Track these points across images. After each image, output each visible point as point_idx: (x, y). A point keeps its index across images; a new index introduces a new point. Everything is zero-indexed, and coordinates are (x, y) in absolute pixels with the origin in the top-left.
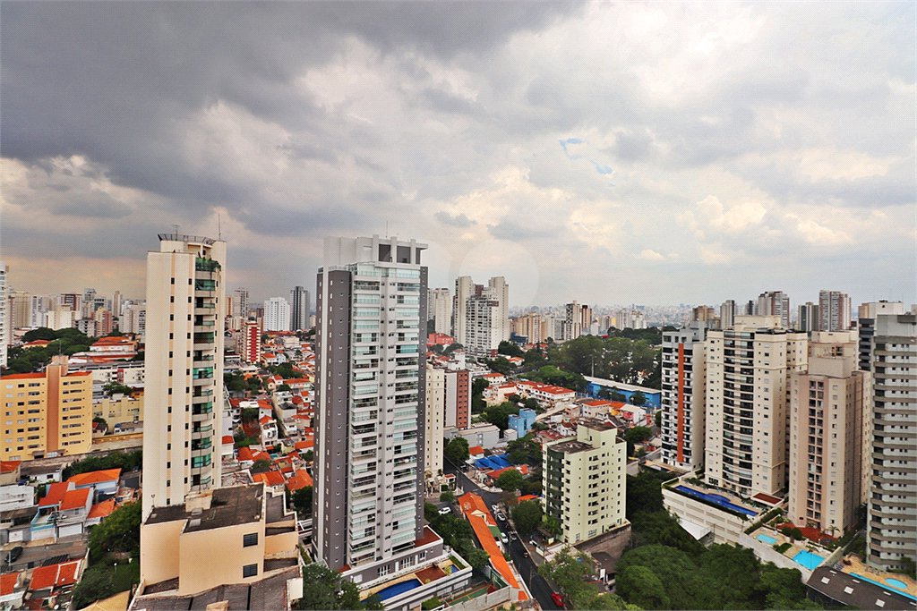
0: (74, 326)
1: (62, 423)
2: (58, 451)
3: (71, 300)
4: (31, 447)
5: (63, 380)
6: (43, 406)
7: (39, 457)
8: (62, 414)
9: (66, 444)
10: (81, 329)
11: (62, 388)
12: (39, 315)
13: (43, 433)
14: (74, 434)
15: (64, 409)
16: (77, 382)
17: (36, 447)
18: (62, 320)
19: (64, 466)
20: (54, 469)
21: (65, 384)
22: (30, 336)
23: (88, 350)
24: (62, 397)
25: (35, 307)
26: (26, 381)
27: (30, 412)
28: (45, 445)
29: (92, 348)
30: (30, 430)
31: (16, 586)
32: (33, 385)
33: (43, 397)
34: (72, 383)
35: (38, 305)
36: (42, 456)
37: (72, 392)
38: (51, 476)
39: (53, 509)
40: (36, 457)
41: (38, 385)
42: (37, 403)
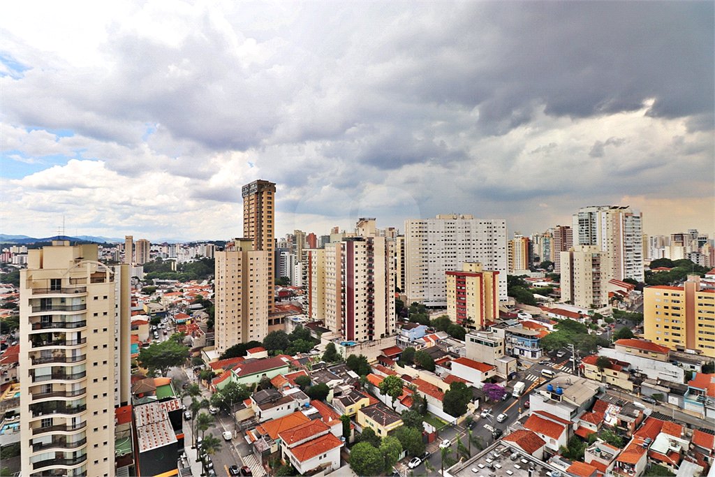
0: (687, 258)
1: (698, 329)
3: (680, 238)
4: (675, 341)
5: (697, 294)
6: (683, 312)
8: (697, 322)
9: (702, 346)
10: (694, 260)
11: (697, 301)
12: (656, 251)
13: (683, 332)
14: (708, 340)
15: (699, 318)
16: (710, 298)
17: (678, 342)
18: (676, 254)
19: (703, 363)
20: (696, 362)
21: (699, 297)
22: (655, 264)
23: (703, 277)
24: (697, 308)
25: (652, 244)
26: (670, 292)
27: (673, 315)
28: (685, 342)
29: (707, 276)
30: (673, 328)
31: (682, 434)
32: (675, 295)
33: (682, 305)
34: (705, 298)
35: (654, 243)
36: (683, 350)
37: (705, 305)
38: (694, 367)
39: (701, 392)
40: (678, 350)
41: (678, 295)
42: (678, 309)
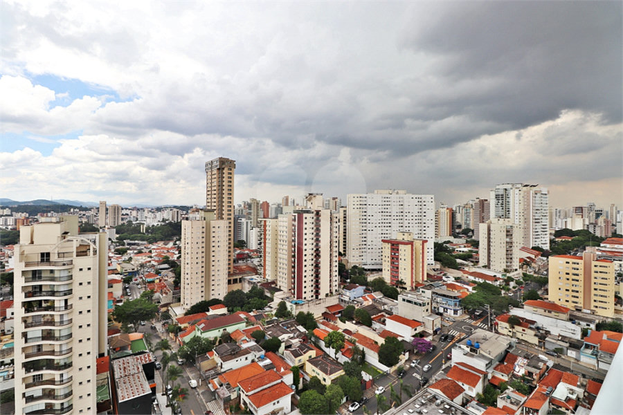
0: (586, 229)
1: (593, 292)
2: (591, 310)
3: (579, 210)
4: (574, 302)
5: (594, 263)
6: (581, 278)
7: (579, 310)
8: (593, 286)
9: (596, 307)
10: (591, 230)
11: (594, 269)
12: (560, 221)
13: (581, 295)
14: (602, 302)
15: (595, 283)
16: (604, 267)
17: (576, 303)
18: (577, 225)
19: (597, 321)
20: (591, 321)
21: (595, 266)
22: (559, 233)
23: (599, 246)
24: (594, 275)
25: (556, 215)
26: (571, 260)
27: (573, 280)
28: (582, 303)
29: (602, 245)
30: (573, 291)
31: (579, 383)
32: (575, 263)
33: (581, 272)
34: (600, 266)
35: (558, 214)
36: (580, 310)
37: (600, 272)
38: (589, 325)
39: (594, 347)
40: (577, 310)
41: (578, 264)
42: (577, 275)
